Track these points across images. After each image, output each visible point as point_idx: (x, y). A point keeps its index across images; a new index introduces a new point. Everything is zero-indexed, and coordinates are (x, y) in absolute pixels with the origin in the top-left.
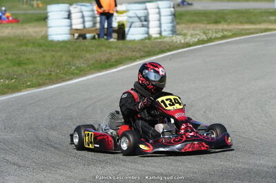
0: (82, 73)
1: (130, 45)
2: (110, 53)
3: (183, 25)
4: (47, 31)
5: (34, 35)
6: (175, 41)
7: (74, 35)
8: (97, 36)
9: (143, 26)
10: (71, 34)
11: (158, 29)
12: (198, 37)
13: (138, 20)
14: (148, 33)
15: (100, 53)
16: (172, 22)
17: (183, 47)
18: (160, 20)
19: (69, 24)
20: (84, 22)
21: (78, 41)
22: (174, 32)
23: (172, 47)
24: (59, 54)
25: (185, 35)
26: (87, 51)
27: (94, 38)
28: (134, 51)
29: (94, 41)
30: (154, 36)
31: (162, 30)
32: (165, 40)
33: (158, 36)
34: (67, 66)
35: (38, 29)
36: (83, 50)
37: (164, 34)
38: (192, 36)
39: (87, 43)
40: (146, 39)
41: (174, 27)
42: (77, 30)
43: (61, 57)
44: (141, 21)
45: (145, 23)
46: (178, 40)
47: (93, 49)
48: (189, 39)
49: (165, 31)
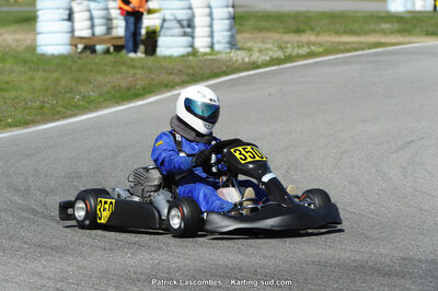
0: (91, 106)
1: (165, 64)
2: (133, 75)
3: (246, 35)
4: (35, 40)
5: (14, 45)
6: (234, 58)
7: (76, 46)
8: (112, 49)
9: (185, 34)
10: (71, 45)
11: (209, 39)
12: (271, 53)
13: (177, 25)
14: (192, 46)
15: (119, 76)
16: (230, 29)
17: (248, 69)
18: (211, 26)
19: (69, 29)
20: (92, 27)
21: (84, 55)
22: (233, 44)
23: (231, 68)
24: (55, 75)
25: (249, 50)
26: (98, 72)
27: (107, 52)
28: (171, 74)
29: (108, 57)
30: (202, 50)
31: (215, 41)
32: (219, 56)
33: (208, 50)
34: (69, 95)
35: (19, 36)
36: (91, 70)
37: (217, 47)
38: (260, 51)
39: (98, 59)
40: (189, 54)
41: (232, 36)
42: (81, 38)
43: (58, 80)
44: (182, 27)
45: (188, 30)
46: (239, 58)
47: (108, 68)
48: (256, 56)
49: (219, 43)
